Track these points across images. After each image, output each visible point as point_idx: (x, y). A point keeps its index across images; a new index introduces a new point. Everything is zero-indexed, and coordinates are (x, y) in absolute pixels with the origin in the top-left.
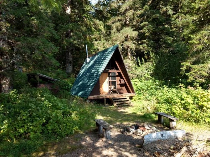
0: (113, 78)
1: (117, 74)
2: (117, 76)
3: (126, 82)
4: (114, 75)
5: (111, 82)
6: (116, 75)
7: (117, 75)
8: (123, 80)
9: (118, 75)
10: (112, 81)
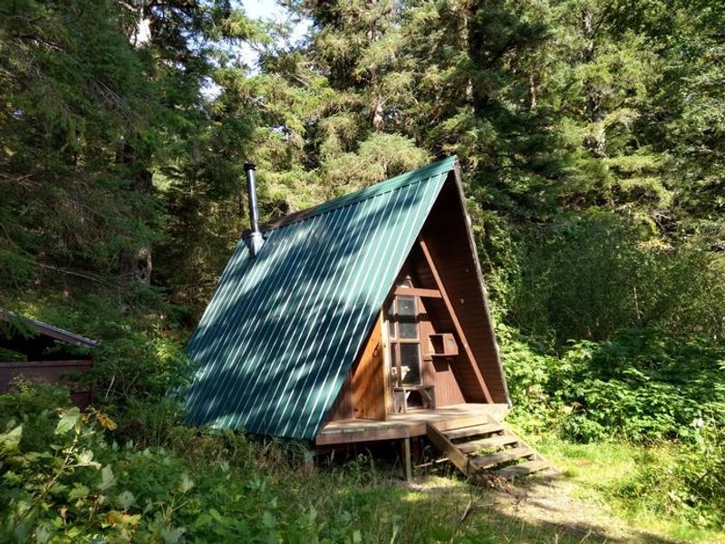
0: (405, 325)
1: (420, 309)
2: (422, 317)
3: (466, 345)
4: (409, 314)
5: (398, 348)
6: (417, 314)
7: (421, 314)
8: (451, 335)
9: (424, 311)
10: (402, 344)
